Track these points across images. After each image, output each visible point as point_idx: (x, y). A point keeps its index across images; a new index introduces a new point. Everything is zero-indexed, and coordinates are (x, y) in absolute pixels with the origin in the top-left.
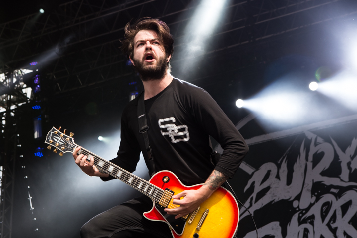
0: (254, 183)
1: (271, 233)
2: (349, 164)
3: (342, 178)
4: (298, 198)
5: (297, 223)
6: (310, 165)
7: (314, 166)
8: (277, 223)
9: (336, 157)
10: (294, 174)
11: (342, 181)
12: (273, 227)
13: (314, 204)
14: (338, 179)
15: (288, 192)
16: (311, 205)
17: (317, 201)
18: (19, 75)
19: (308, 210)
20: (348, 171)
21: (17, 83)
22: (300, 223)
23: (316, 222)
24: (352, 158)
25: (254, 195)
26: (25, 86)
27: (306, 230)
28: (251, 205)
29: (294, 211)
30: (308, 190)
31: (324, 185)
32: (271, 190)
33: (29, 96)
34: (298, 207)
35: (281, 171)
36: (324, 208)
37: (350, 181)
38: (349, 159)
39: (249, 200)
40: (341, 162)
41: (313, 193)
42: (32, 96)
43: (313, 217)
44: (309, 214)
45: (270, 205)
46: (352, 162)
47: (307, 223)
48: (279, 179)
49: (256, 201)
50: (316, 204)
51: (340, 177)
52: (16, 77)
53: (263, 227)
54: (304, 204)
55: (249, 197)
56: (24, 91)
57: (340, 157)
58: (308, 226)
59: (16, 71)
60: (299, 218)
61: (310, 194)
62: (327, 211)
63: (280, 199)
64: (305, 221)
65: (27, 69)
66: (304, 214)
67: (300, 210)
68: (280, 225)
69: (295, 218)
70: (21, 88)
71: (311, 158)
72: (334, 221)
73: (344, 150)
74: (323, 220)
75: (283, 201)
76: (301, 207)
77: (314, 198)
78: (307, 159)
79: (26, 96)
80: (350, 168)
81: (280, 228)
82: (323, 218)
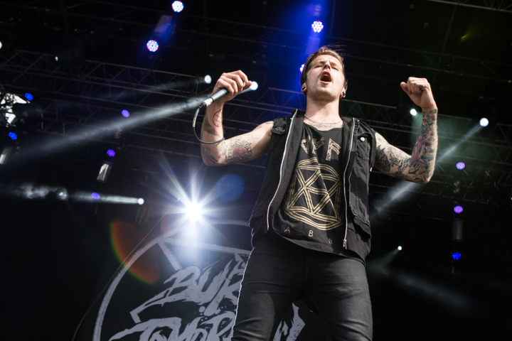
0: (175, 279)
1: (171, 326)
4: (206, 305)
5: (196, 326)
6: (228, 282)
7: (230, 284)
8: (180, 320)
10: (212, 284)
12: (174, 323)
13: (217, 315)
15: (200, 297)
16: (214, 315)
17: (220, 313)
18: (10, 99)
19: (210, 318)
21: (4, 105)
22: (199, 326)
23: (211, 331)
25: (171, 289)
26: (10, 111)
27: (201, 335)
28: (165, 297)
29: (198, 315)
30: (217, 302)
31: (232, 303)
32: (187, 290)
33: (10, 121)
34: (203, 313)
35: (202, 277)
36: (224, 322)
39: (165, 292)
41: (220, 305)
42: (12, 123)
43: (211, 326)
44: (209, 322)
45: (180, 302)
47: (204, 328)
48: (198, 284)
49: (170, 295)
50: (219, 316)
52: (6, 100)
53: (166, 319)
54: (208, 312)
55: (166, 289)
56: (7, 115)
58: (204, 331)
59: (9, 94)
60: (200, 322)
61: (217, 305)
62: (225, 326)
63: (191, 300)
64: (203, 327)
65: (21, 97)
66: (205, 320)
67: (203, 315)
68: (182, 322)
69: (196, 320)
70: (6, 111)
71: (231, 276)
72: (227, 337)
74: (218, 332)
75: (193, 302)
76: (205, 314)
77: (219, 310)
78: (227, 276)
79: (6, 120)
81: (180, 324)
82: (219, 329)
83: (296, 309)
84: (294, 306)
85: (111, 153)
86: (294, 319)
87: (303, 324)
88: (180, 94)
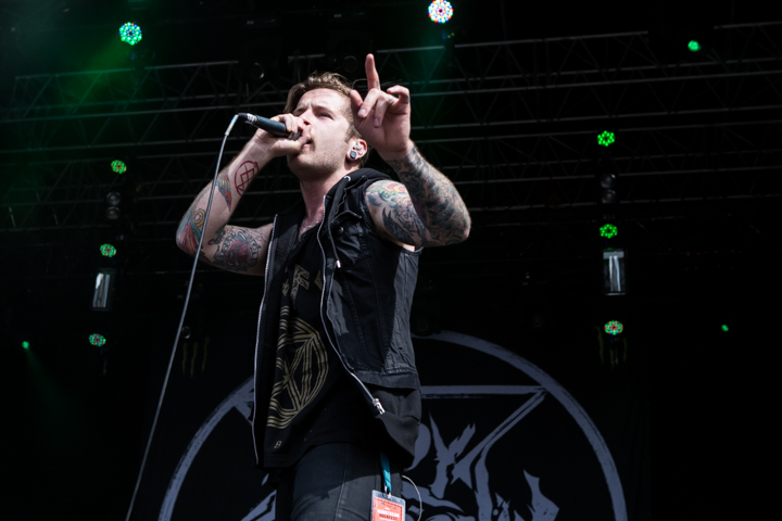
2: (450, 468)
3: (433, 490)
9: (433, 451)
11: (432, 495)
14: (427, 491)
20: (446, 480)
24: (458, 459)
28: (268, 508)
37: (446, 498)
38: (452, 461)
39: (267, 500)
40: (438, 462)
46: (456, 466)
51: (430, 489)
55: (268, 494)
57: (438, 454)
73: (447, 443)
80: (450, 476)
83: (533, 482)
84: (528, 476)
85: (108, 251)
86: (534, 502)
87: (554, 509)
88: (217, 104)
